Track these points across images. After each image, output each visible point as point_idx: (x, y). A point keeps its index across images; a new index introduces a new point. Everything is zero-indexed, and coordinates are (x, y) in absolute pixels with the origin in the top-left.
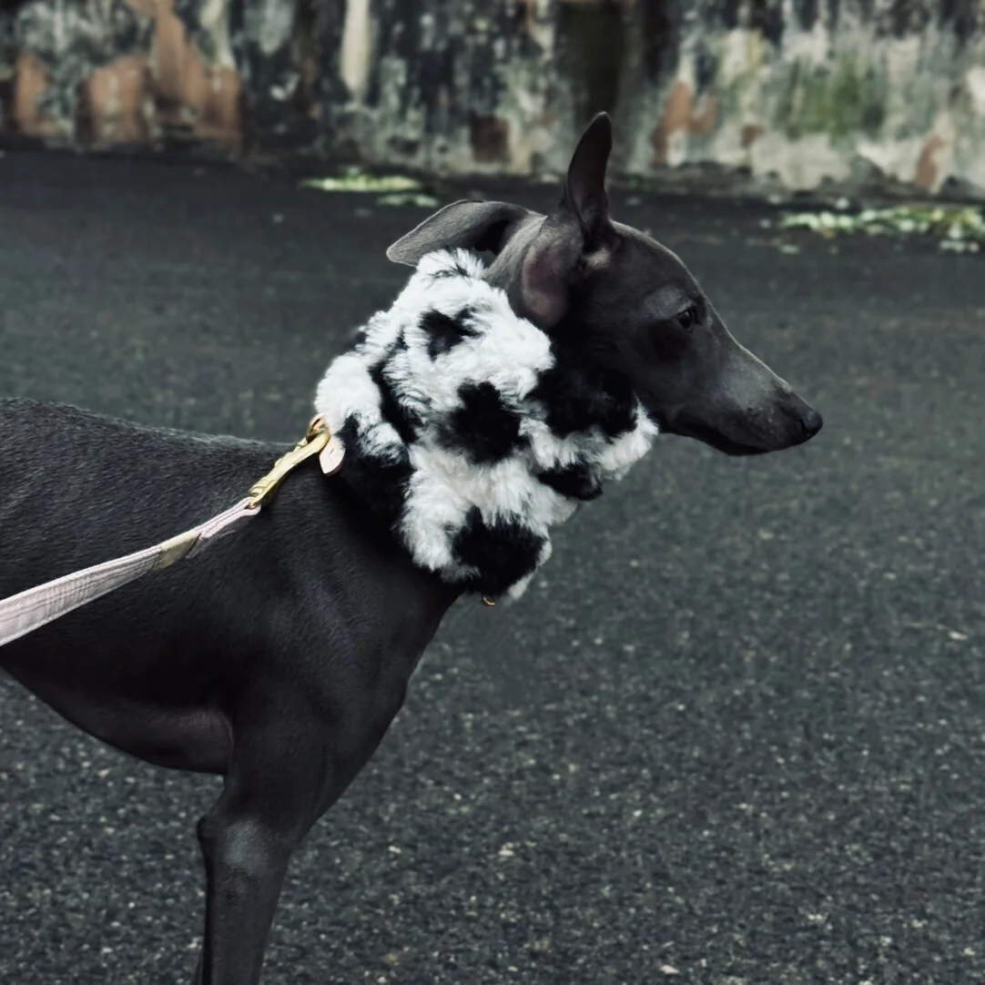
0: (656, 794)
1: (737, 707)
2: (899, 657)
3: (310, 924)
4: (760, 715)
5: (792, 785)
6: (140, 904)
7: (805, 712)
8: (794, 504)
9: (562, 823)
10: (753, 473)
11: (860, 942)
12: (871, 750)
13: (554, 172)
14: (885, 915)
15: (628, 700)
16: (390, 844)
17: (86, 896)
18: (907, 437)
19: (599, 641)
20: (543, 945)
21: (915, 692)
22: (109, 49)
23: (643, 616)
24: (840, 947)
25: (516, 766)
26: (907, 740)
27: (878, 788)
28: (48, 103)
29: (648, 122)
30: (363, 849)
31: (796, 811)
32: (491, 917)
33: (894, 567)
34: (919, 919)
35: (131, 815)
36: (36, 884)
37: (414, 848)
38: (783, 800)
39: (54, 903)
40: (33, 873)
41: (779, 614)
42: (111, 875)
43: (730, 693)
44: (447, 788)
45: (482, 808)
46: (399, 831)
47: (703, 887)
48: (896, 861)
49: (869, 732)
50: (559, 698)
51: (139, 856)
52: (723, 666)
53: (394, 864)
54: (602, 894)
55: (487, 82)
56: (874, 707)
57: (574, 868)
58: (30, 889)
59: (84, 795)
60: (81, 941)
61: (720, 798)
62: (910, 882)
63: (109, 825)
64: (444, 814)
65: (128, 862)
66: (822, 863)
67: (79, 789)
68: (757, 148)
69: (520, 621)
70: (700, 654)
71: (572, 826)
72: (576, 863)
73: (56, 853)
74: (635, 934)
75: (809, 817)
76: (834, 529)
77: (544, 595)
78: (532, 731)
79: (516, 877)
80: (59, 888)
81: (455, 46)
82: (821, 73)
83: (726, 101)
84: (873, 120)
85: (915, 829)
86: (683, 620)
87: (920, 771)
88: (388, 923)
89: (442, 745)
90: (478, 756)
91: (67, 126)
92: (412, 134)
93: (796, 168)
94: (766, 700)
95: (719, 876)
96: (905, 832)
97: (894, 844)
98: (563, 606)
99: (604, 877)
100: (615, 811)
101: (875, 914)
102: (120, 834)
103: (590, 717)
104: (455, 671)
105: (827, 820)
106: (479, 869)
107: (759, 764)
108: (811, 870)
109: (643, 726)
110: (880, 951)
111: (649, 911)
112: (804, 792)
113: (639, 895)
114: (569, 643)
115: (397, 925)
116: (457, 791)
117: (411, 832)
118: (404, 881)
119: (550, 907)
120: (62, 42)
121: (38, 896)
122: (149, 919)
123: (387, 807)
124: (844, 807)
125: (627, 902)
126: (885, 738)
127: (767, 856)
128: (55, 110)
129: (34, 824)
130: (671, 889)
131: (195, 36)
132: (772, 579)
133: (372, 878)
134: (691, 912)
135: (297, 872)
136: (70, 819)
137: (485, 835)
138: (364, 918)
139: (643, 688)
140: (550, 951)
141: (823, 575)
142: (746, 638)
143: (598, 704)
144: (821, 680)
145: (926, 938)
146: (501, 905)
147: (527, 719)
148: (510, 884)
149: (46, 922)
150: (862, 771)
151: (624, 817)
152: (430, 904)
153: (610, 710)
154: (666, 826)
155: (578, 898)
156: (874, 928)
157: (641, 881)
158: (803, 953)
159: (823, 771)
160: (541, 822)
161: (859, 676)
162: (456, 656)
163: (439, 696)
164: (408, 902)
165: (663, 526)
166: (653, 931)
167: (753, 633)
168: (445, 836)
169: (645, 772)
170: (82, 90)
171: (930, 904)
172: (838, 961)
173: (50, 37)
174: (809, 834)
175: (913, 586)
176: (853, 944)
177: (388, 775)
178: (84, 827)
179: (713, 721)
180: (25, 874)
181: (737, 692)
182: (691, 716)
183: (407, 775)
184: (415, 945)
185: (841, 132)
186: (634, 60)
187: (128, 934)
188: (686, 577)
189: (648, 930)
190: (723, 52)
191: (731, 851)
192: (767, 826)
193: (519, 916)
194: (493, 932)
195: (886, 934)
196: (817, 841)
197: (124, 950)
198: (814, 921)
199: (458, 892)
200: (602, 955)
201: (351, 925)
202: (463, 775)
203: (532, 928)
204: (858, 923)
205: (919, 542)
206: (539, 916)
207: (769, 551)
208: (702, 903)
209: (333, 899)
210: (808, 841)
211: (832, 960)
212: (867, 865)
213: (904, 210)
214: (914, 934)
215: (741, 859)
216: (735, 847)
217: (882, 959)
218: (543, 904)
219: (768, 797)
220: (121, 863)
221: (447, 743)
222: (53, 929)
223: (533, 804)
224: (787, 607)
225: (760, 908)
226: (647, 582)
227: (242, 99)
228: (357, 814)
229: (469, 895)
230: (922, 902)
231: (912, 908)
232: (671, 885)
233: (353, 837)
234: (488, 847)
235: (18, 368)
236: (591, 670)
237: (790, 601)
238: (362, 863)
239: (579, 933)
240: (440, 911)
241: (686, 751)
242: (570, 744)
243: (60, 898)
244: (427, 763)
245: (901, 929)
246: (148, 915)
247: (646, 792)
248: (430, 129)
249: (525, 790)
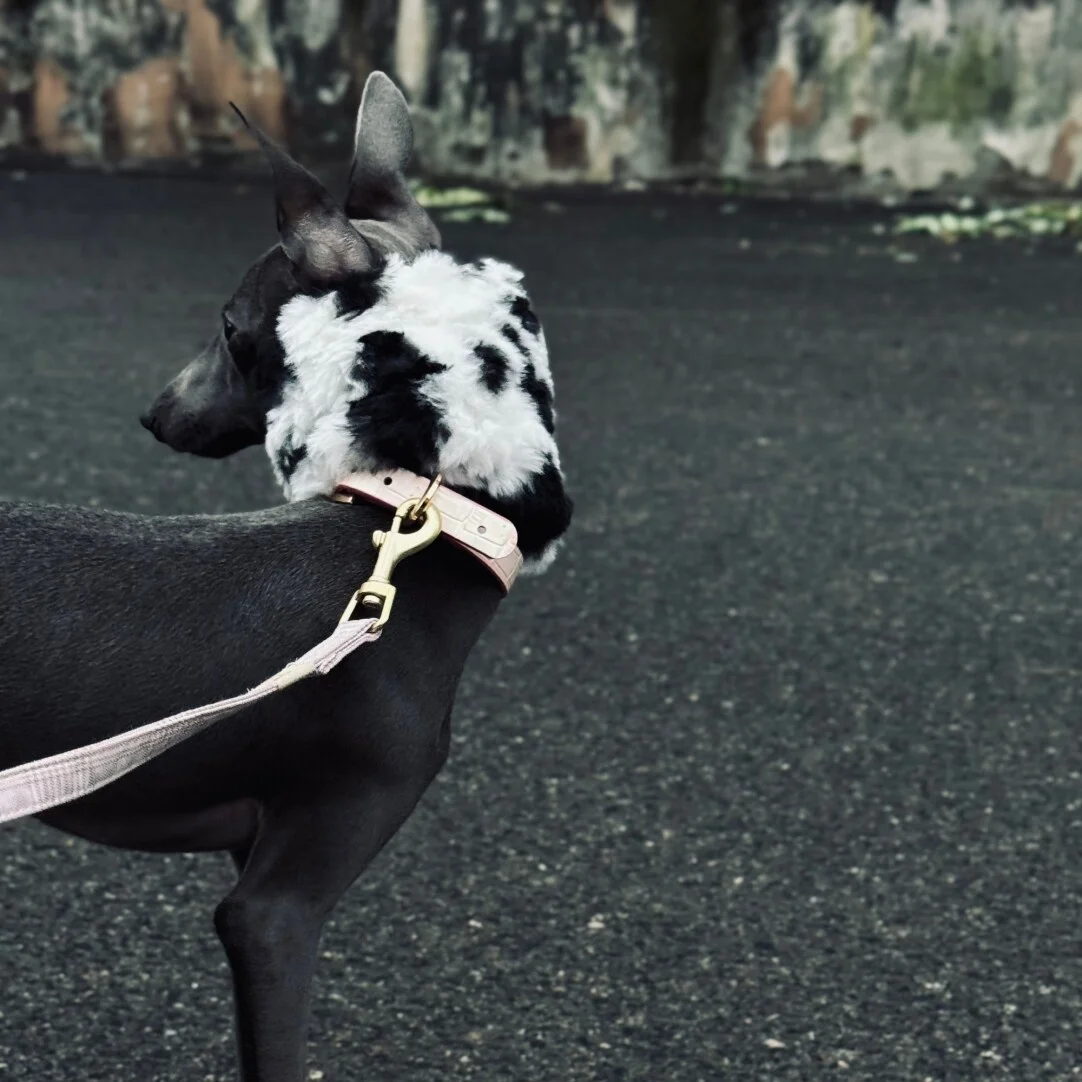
0: (758, 860)
1: (847, 765)
2: (1026, 706)
3: (386, 1002)
4: (873, 773)
5: (908, 847)
6: (203, 985)
7: (922, 769)
8: (911, 542)
9: (656, 892)
10: (864, 510)
11: (983, 1011)
12: (995, 808)
13: (638, 178)
14: (1010, 982)
15: (727, 761)
16: (470, 918)
17: (145, 977)
18: (1037, 465)
19: (694, 697)
20: (638, 1020)
21: (1045, 743)
22: (135, 51)
23: (743, 669)
24: (961, 1017)
25: (606, 833)
26: (1036, 796)
27: (1002, 848)
28: (71, 116)
29: (743, 116)
30: (441, 924)
31: (912, 874)
32: (581, 993)
33: (1022, 608)
34: (1047, 985)
35: (191, 892)
36: (92, 965)
37: (496, 921)
38: (898, 863)
39: (112, 984)
40: (88, 954)
41: (893, 663)
42: (172, 955)
43: (839, 750)
44: (530, 858)
45: (569, 878)
46: (480, 904)
47: (811, 956)
48: (1023, 925)
49: (993, 789)
50: (651, 760)
51: (202, 935)
52: (832, 721)
53: (475, 939)
54: (700, 966)
55: (561, 75)
56: (998, 762)
57: (669, 939)
58: (86, 970)
59: (140, 872)
60: (143, 1024)
61: (828, 863)
62: (1038, 947)
63: (167, 902)
64: (528, 886)
65: (190, 941)
66: (940, 929)
67: (134, 866)
68: (869, 141)
69: (607, 678)
70: (806, 710)
71: (667, 896)
72: (670, 934)
73: (112, 932)
74: (737, 1007)
75: (927, 881)
76: (954, 569)
77: (634, 649)
78: (623, 796)
79: (607, 949)
80: (117, 969)
81: (524, 33)
82: (941, 51)
83: (832, 89)
84: (1000, 105)
85: (1042, 890)
86: (787, 673)
87: (1050, 828)
88: (470, 1000)
89: (524, 812)
90: (563, 823)
91: (94, 141)
92: (478, 139)
93: (914, 163)
94: (879, 756)
95: (828, 944)
96: (1032, 894)
97: (1019, 907)
98: (655, 661)
99: (703, 948)
100: (714, 879)
101: (997, 982)
102: (180, 912)
103: (685, 780)
104: (537, 733)
105: (946, 883)
106: (566, 943)
107: (872, 825)
108: (928, 936)
109: (743, 787)
110: (1004, 1020)
111: (752, 983)
112: (920, 853)
113: (741, 966)
114: (662, 700)
115: (480, 1002)
116: (541, 861)
117: (491, 906)
118: (487, 956)
119: (645, 981)
120: (83, 45)
121: (95, 978)
122: (214, 999)
123: (465, 879)
124: (965, 869)
125: (728, 974)
126: (1010, 795)
127: (880, 923)
128: (80, 124)
129: (87, 903)
130: (775, 960)
131: (231, 32)
132: (885, 625)
133: (451, 953)
134: (798, 983)
135: (370, 949)
136: (125, 897)
137: (572, 907)
138: (444, 995)
139: (743, 747)
140: (645, 1027)
141: (942, 619)
142: (856, 690)
143: (693, 766)
144: (939, 732)
145: (1054, 1004)
146: (591, 980)
147: (617, 783)
148: (601, 957)
149: (104, 1005)
150: (985, 830)
151: (725, 885)
152: (514, 980)
153: (708, 772)
154: (770, 894)
155: (674, 971)
156: (998, 995)
157: (743, 952)
158: (920, 1024)
159: (941, 831)
160: (635, 891)
161: (982, 728)
162: (538, 717)
163: (520, 760)
164: (491, 978)
165: (765, 571)
166: (757, 1004)
167: (865, 685)
168: (529, 908)
169: (747, 837)
170: (109, 99)
171: (1059, 969)
172: (958, 1031)
173: (70, 40)
174: (926, 899)
175: (1043, 629)
176: (974, 1012)
177: (466, 845)
178: (141, 905)
179: (819, 780)
180: (80, 955)
181: (847, 749)
182: (796, 776)
183: (486, 845)
184: (501, 1022)
185: (963, 120)
186: (728, 44)
187: (193, 1017)
188: (790, 626)
189: (751, 1002)
190: (830, 30)
191: (842, 918)
192: (881, 890)
193: (611, 991)
194: (582, 1008)
195: (1011, 1002)
196: (936, 905)
197: (187, 1032)
198: (931, 990)
199: (544, 966)
200: (701, 1029)
201: (430, 1003)
202: (548, 844)
203: (625, 1003)
204: (980, 991)
205: (1050, 580)
206: (632, 991)
207: (883, 594)
208: (810, 973)
209: (411, 978)
210: (926, 906)
211: (952, 1029)
212: (990, 929)
213: (1036, 209)
214: (1042, 1000)
215: (852, 926)
216: (846, 914)
217: (1006, 1028)
218: (637, 977)
219: (881, 859)
220: (181, 942)
221: (530, 810)
222: (112, 1011)
223: (625, 873)
224: (902, 655)
225: (872, 977)
226: (747, 632)
227: (286, 105)
228: (434, 888)
229: (556, 970)
230: (1051, 967)
231: (1038, 974)
232: (776, 955)
233: (429, 912)
234: (576, 918)
235: (50, 414)
236: (685, 728)
237: (905, 649)
238: (441, 938)
239: (676, 1007)
240: (524, 987)
241: (791, 813)
242: (664, 808)
243: (119, 979)
244: (508, 832)
245: (1027, 996)
246: (213, 995)
247: (747, 857)
248: (498, 132)
249: (615, 859)
